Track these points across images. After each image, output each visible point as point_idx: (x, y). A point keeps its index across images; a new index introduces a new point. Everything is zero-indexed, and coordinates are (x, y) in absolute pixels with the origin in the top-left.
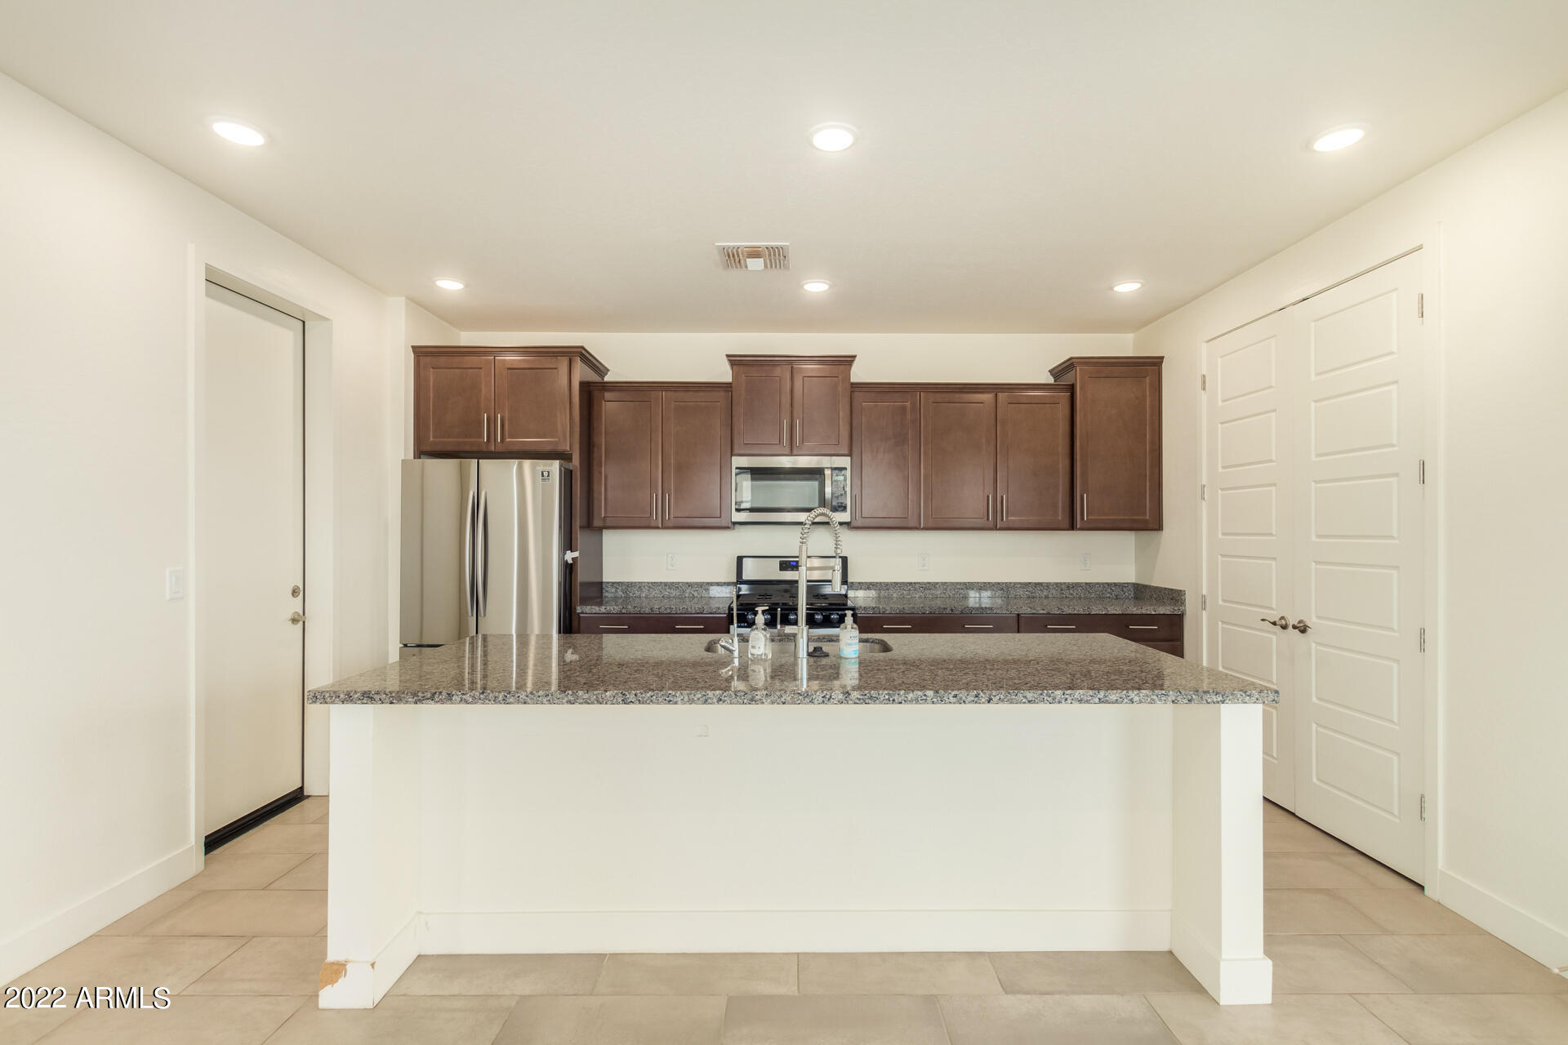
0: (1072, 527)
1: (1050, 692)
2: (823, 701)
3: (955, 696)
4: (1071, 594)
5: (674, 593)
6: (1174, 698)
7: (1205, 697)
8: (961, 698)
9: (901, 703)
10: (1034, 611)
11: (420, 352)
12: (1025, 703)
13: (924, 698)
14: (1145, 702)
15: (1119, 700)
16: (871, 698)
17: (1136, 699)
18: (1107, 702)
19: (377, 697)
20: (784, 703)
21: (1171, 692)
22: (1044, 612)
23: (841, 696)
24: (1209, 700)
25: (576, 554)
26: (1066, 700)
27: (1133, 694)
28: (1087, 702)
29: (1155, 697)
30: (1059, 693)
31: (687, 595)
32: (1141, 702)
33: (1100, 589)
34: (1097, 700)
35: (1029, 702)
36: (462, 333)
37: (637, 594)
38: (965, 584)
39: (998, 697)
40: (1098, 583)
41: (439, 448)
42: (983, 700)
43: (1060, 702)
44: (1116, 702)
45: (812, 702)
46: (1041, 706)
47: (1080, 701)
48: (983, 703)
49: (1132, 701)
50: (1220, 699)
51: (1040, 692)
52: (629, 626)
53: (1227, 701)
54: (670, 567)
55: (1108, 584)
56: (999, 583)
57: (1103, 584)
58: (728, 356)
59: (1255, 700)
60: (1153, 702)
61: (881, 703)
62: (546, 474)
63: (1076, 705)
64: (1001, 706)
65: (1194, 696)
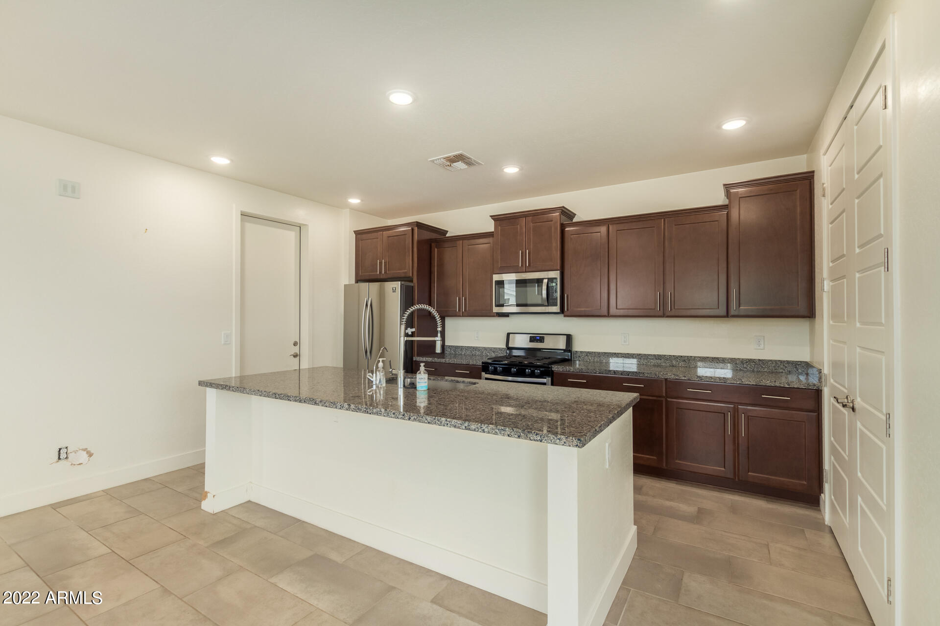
0: (727, 315)
1: (439, 418)
2: (340, 408)
3: (394, 414)
4: (745, 368)
5: (478, 353)
6: (509, 433)
7: (529, 436)
8: (396, 415)
9: (370, 414)
10: (677, 378)
11: (358, 233)
12: (426, 423)
13: (380, 412)
14: (491, 433)
15: (477, 429)
16: (359, 409)
17: (486, 430)
18: (469, 429)
19: (214, 385)
20: (326, 407)
21: (507, 429)
22: (685, 379)
23: (347, 406)
24: (532, 438)
25: (413, 330)
26: (447, 424)
27: (484, 427)
28: (459, 428)
29: (497, 431)
30: (443, 419)
31: (484, 354)
32: (489, 433)
33: (774, 365)
34: (464, 427)
35: (429, 423)
36: (389, 221)
37: (460, 352)
38: (654, 355)
39: (413, 417)
40: (771, 361)
41: (363, 278)
42: (407, 418)
43: (444, 426)
44: (475, 430)
45: (336, 408)
46: (434, 426)
47: (455, 426)
48: (407, 420)
49: (484, 431)
50: (539, 438)
51: (434, 417)
52: (436, 369)
53: (544, 441)
54: (476, 339)
55: (781, 362)
56: (681, 356)
57: (776, 361)
58: (491, 216)
59: (563, 443)
60: (496, 434)
61: (362, 412)
62: (394, 289)
63: (453, 429)
64: (415, 423)
65: (522, 434)
